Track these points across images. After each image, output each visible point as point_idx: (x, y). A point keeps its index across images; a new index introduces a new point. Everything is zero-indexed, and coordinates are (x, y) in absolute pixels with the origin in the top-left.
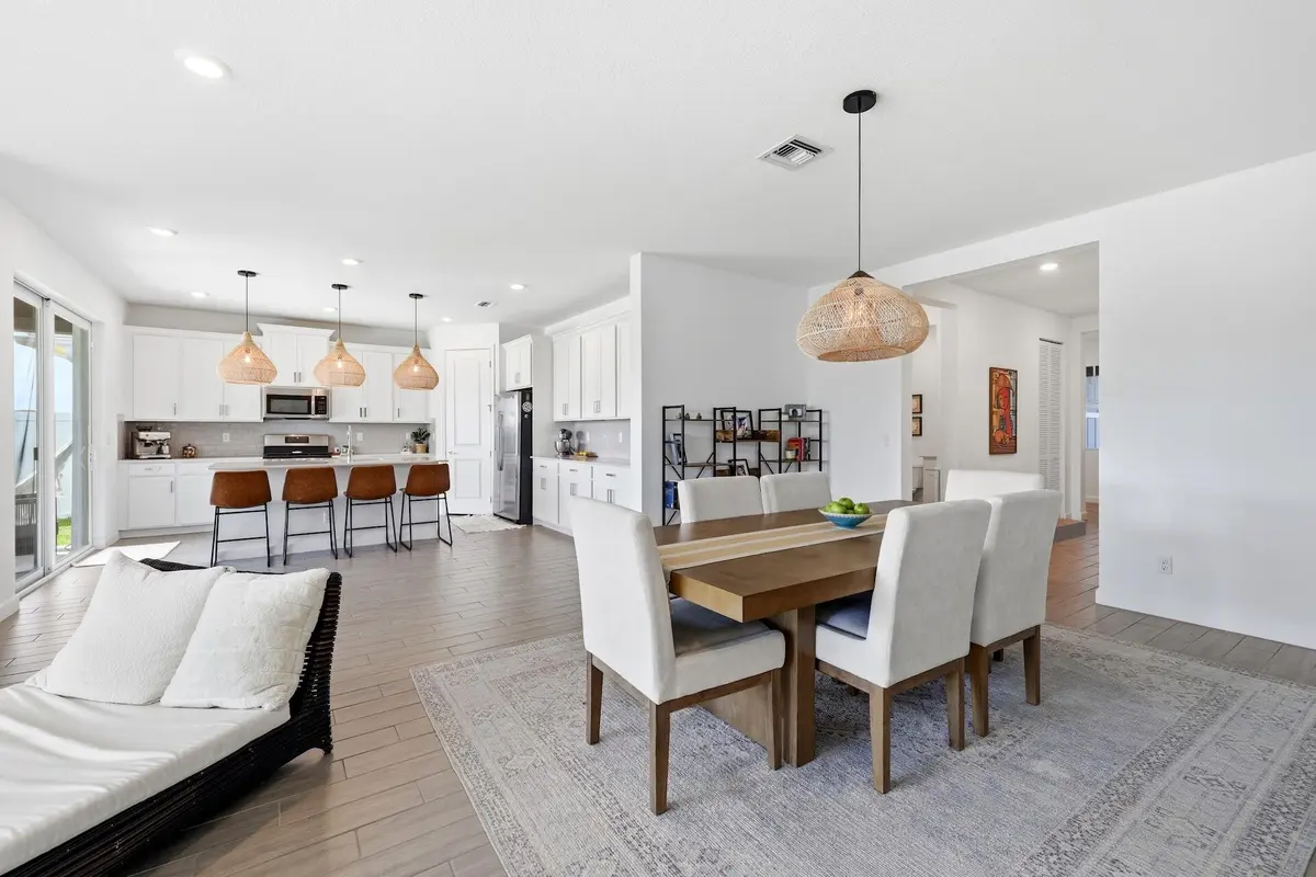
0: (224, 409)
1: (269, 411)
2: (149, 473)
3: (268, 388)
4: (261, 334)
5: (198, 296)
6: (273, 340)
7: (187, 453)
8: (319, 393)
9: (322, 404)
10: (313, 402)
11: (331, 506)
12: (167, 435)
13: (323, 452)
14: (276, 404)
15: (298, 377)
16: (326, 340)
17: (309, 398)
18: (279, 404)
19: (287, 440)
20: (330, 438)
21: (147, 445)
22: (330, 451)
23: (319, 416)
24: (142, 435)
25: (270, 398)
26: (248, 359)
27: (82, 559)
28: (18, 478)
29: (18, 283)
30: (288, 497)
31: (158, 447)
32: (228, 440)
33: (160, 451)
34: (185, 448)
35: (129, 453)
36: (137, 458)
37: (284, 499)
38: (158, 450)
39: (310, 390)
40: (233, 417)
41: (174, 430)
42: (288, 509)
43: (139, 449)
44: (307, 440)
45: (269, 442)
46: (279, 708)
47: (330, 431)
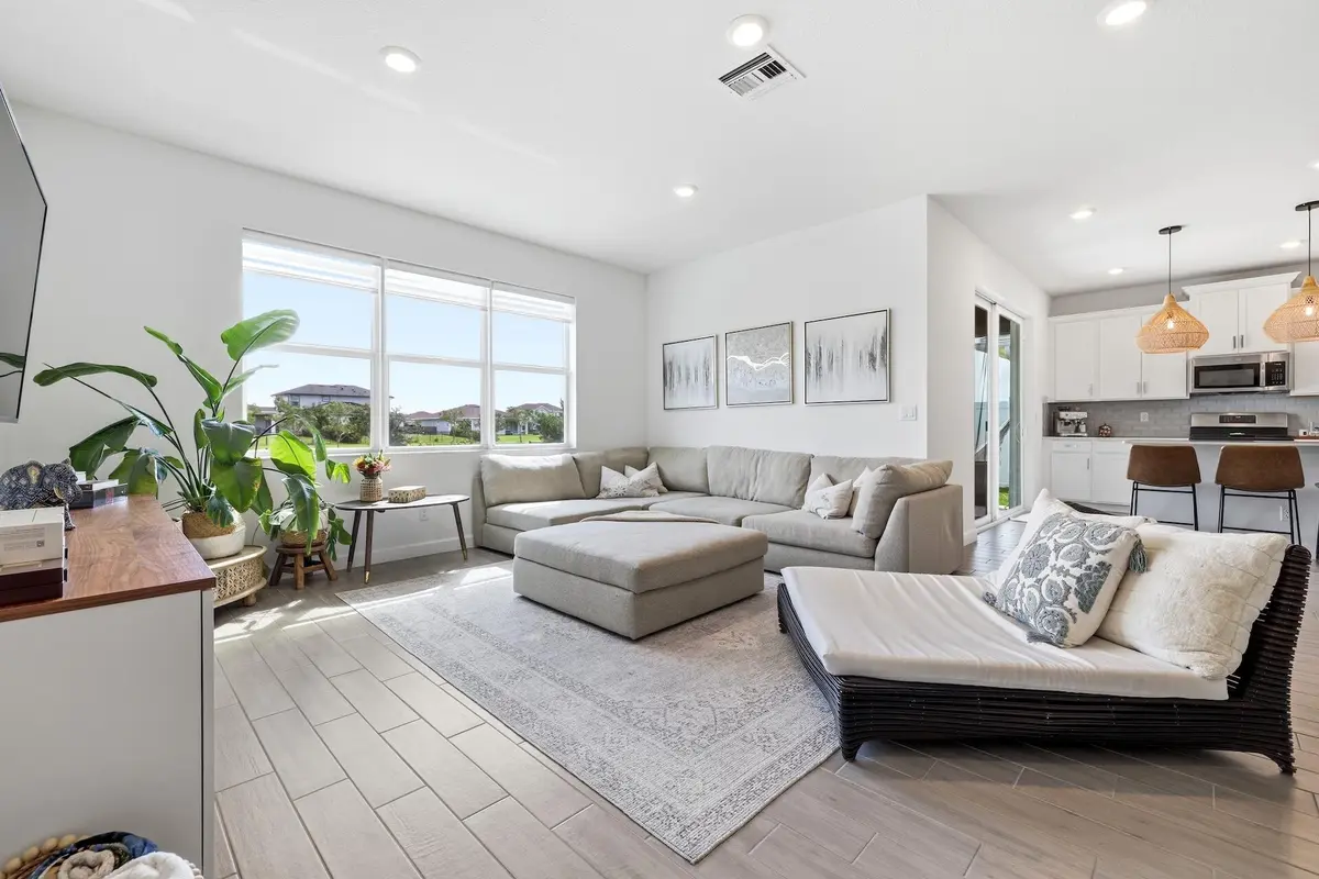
0: (1141, 387)
1: (1197, 385)
2: (1067, 449)
3: (1198, 359)
4: (1188, 298)
5: (1116, 273)
6: (1204, 303)
7: (1101, 432)
8: (1273, 358)
9: (1278, 373)
10: (1263, 371)
11: (1292, 498)
12: (1084, 415)
13: (1280, 433)
14: (1206, 378)
15: (1239, 341)
16: (1286, 287)
17: (1256, 367)
18: (1211, 377)
19: (1222, 419)
20: (1291, 417)
21: (1066, 424)
22: (1290, 434)
23: (1271, 388)
24: (1063, 414)
25: (1198, 370)
26: (1171, 325)
27: (1017, 516)
28: (977, 445)
29: (978, 295)
30: (1223, 480)
31: (1076, 425)
32: (1147, 420)
33: (1077, 430)
34: (1101, 428)
35: (1051, 431)
36: (1058, 435)
37: (1218, 482)
38: (1076, 426)
39: (1258, 356)
40: (1153, 394)
41: (1090, 411)
42: (1223, 495)
43: (1060, 427)
44: (1252, 419)
45: (1195, 423)
46: (1213, 679)
47: (1291, 408)
